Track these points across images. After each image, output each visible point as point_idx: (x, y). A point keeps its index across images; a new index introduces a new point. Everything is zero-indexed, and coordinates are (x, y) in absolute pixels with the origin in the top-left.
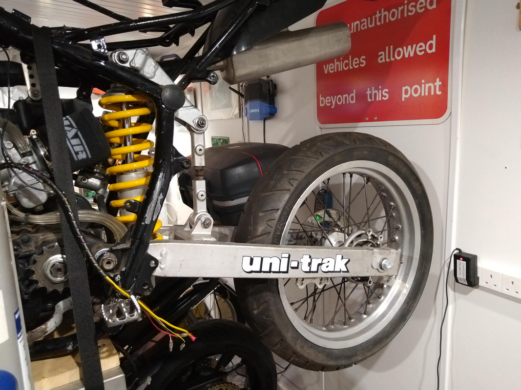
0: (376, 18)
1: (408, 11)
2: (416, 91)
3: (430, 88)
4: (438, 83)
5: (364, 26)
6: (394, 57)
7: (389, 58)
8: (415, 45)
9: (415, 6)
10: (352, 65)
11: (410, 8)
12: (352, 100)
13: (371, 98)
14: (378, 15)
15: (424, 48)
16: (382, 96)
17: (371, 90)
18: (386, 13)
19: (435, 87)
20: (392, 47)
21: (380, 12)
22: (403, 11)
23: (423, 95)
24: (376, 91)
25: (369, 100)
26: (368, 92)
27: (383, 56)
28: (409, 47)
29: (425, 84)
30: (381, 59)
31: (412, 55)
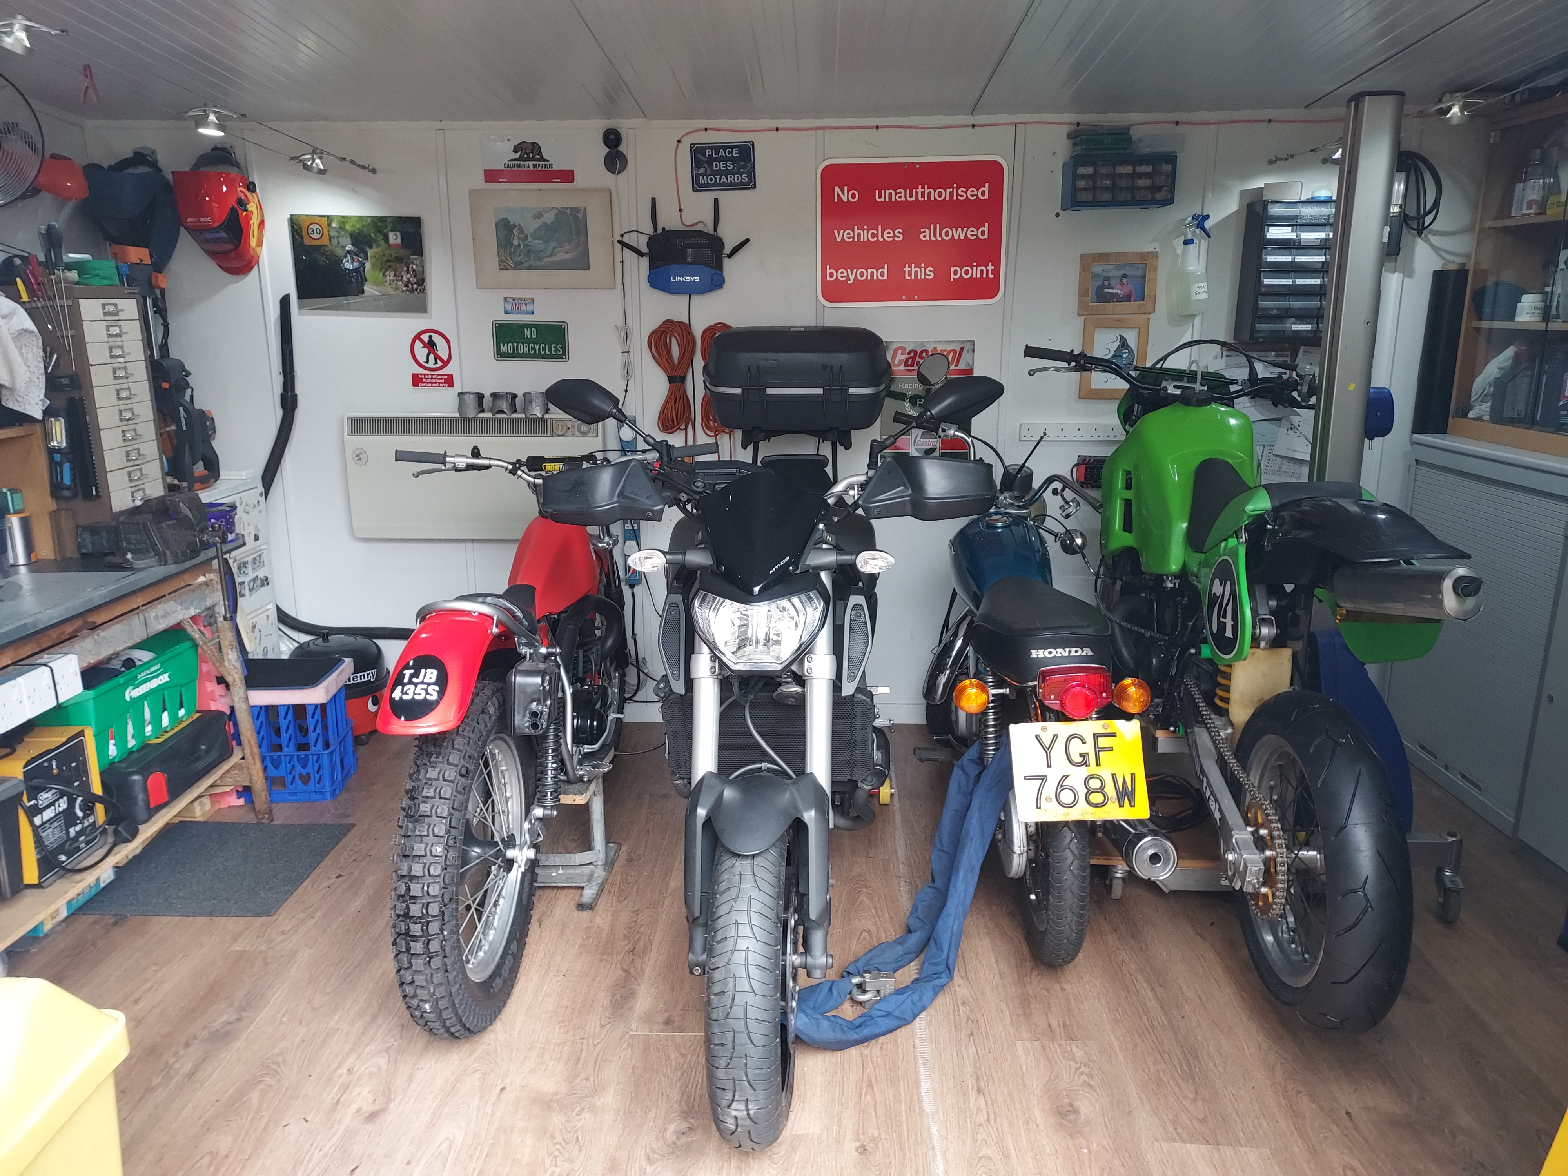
0: (917, 193)
1: (958, 195)
2: (967, 272)
3: (982, 271)
4: (990, 267)
5: (900, 197)
6: (941, 236)
7: (935, 236)
8: (965, 229)
9: (966, 193)
10: (882, 237)
11: (960, 193)
12: (882, 275)
13: (910, 275)
14: (920, 190)
15: (975, 233)
16: (925, 274)
17: (910, 267)
18: (931, 190)
19: (987, 270)
20: (938, 226)
21: (923, 188)
23: (974, 276)
24: (918, 269)
25: (907, 277)
26: (907, 269)
27: (927, 234)
28: (959, 230)
29: (977, 266)
30: (925, 236)
31: (962, 237)
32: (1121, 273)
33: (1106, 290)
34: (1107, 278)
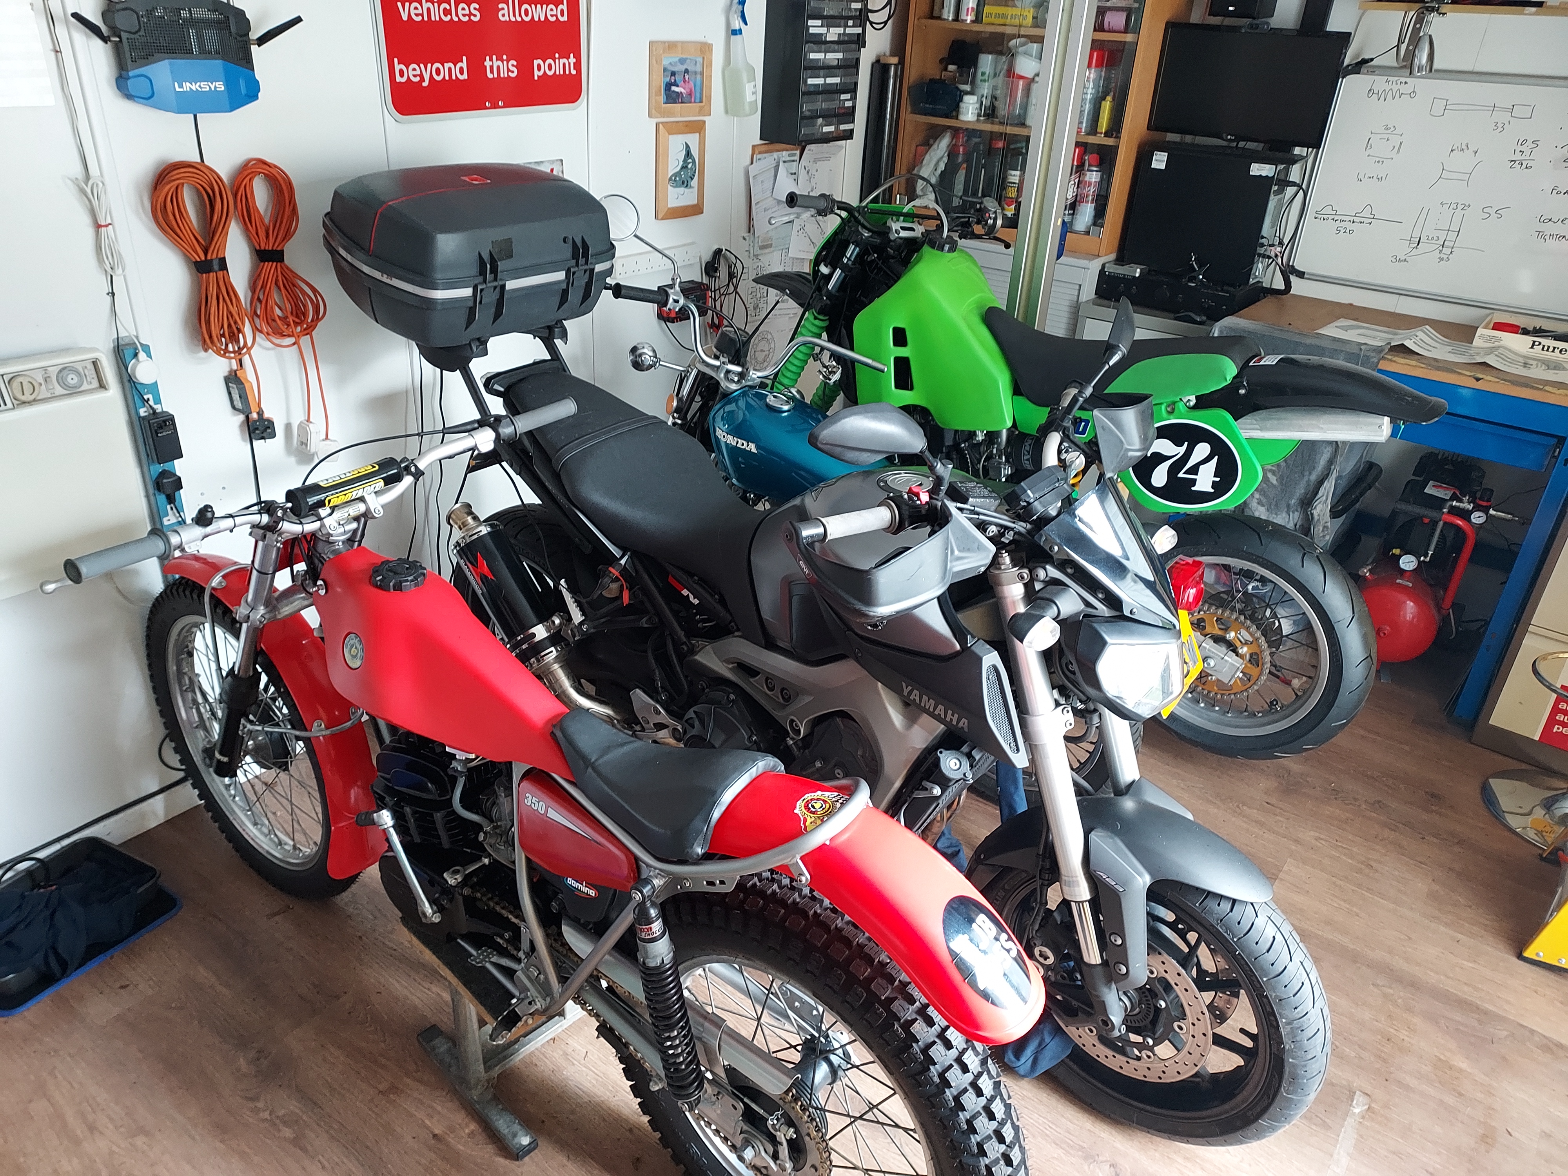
2: (550, 67)
3: (564, 65)
4: (572, 60)
6: (520, 15)
7: (514, 15)
8: (545, 7)
10: (457, 15)
12: (462, 73)
13: (492, 72)
15: (555, 12)
16: (509, 70)
17: (491, 60)
19: (569, 64)
23: (557, 73)
24: (500, 63)
25: (490, 76)
26: (488, 63)
27: (506, 11)
28: (539, 6)
29: (559, 59)
30: (503, 15)
31: (542, 19)
32: (682, 68)
33: (674, 88)
34: (673, 74)
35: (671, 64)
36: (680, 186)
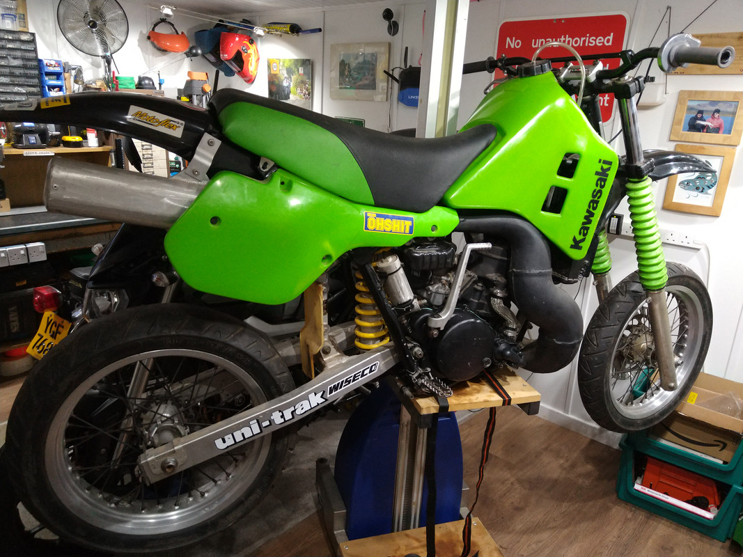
1: (589, 42)
9: (595, 40)
14: (562, 39)
18: (570, 39)
19: (604, 100)
21: (565, 37)
22: (584, 41)
32: (714, 108)
33: (698, 122)
34: (701, 112)
35: (699, 105)
36: (693, 190)
